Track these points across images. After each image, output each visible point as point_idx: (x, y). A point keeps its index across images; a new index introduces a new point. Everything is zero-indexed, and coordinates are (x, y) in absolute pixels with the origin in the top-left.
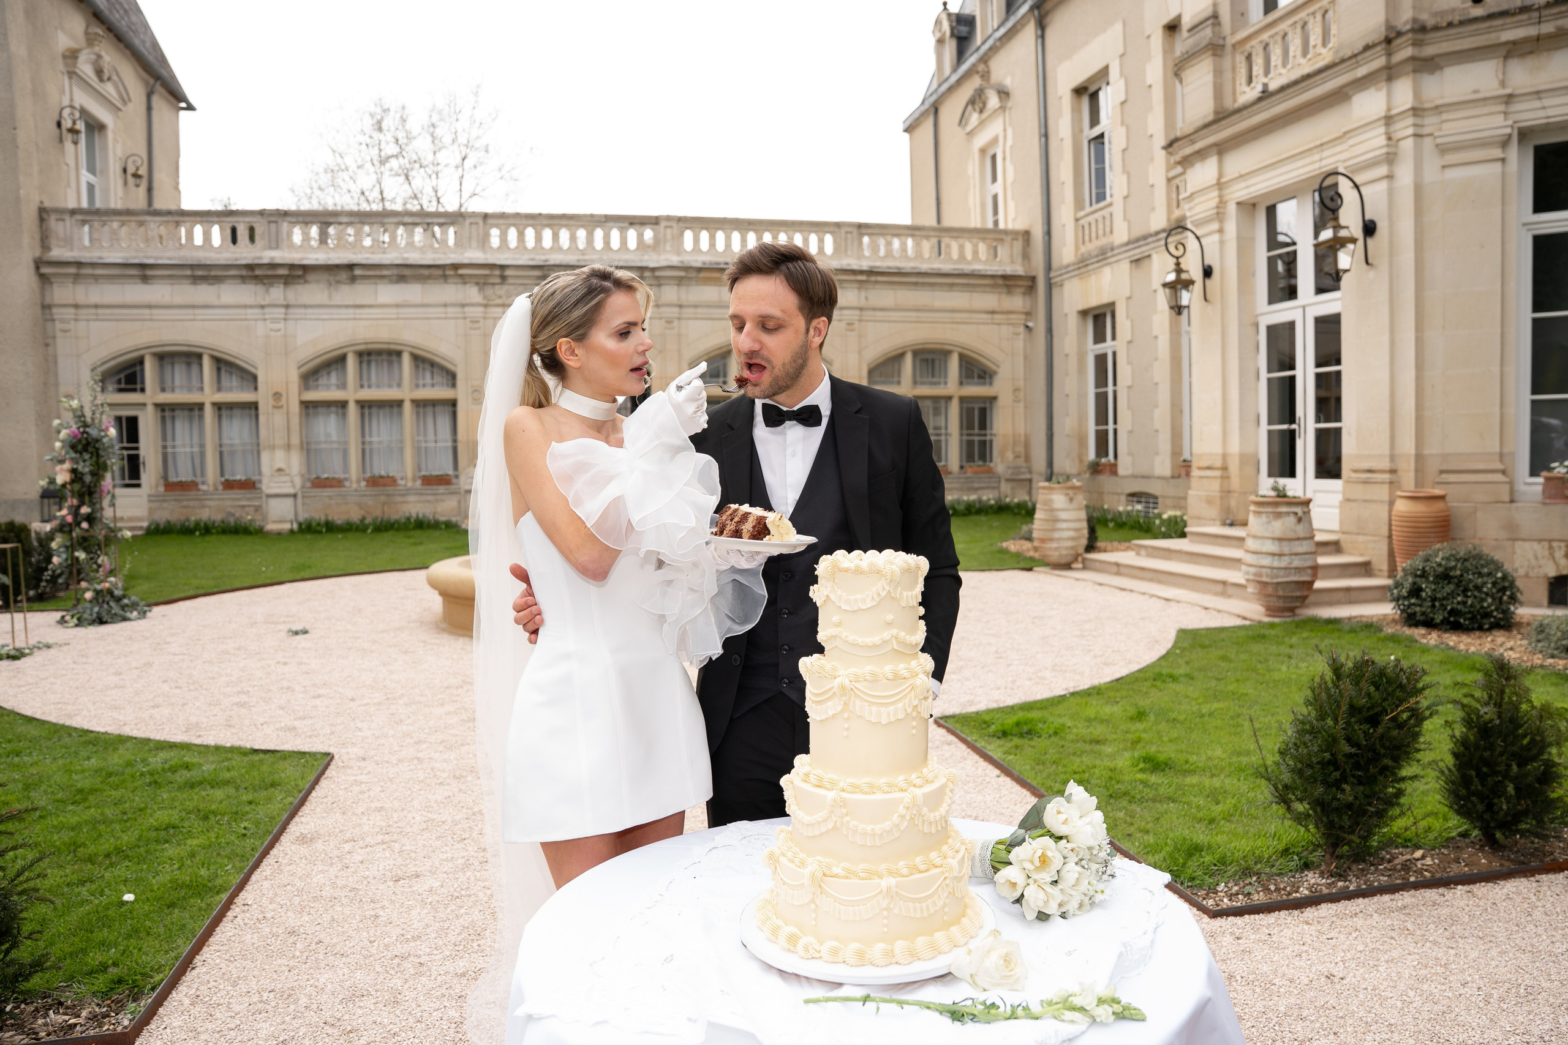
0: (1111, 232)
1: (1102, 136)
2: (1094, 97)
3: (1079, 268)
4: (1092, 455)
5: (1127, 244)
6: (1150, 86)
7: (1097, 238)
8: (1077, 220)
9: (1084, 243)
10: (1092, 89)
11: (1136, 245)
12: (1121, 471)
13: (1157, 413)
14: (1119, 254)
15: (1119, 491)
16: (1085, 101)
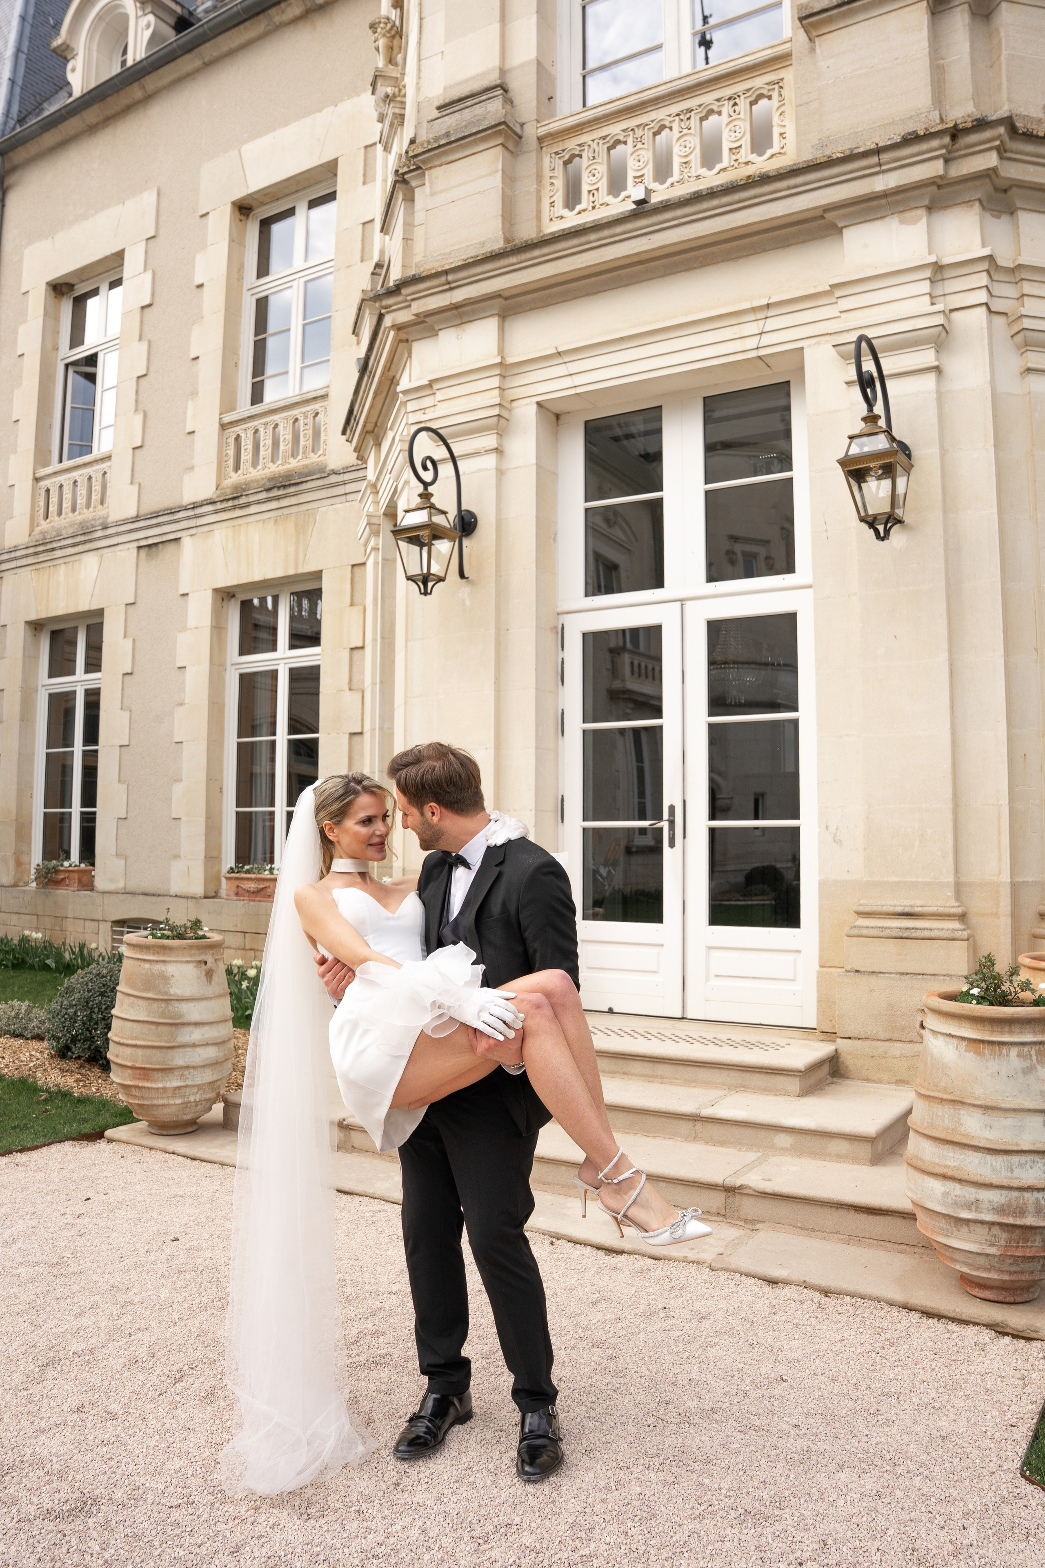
0: (102, 503)
1: (92, 360)
2: (80, 303)
3: (36, 554)
4: (36, 856)
5: (137, 519)
6: (200, 286)
7: (74, 510)
8: (37, 480)
9: (47, 517)
10: (81, 289)
11: (154, 521)
12: (100, 883)
13: (178, 789)
14: (118, 534)
15: (99, 916)
16: (67, 308)
